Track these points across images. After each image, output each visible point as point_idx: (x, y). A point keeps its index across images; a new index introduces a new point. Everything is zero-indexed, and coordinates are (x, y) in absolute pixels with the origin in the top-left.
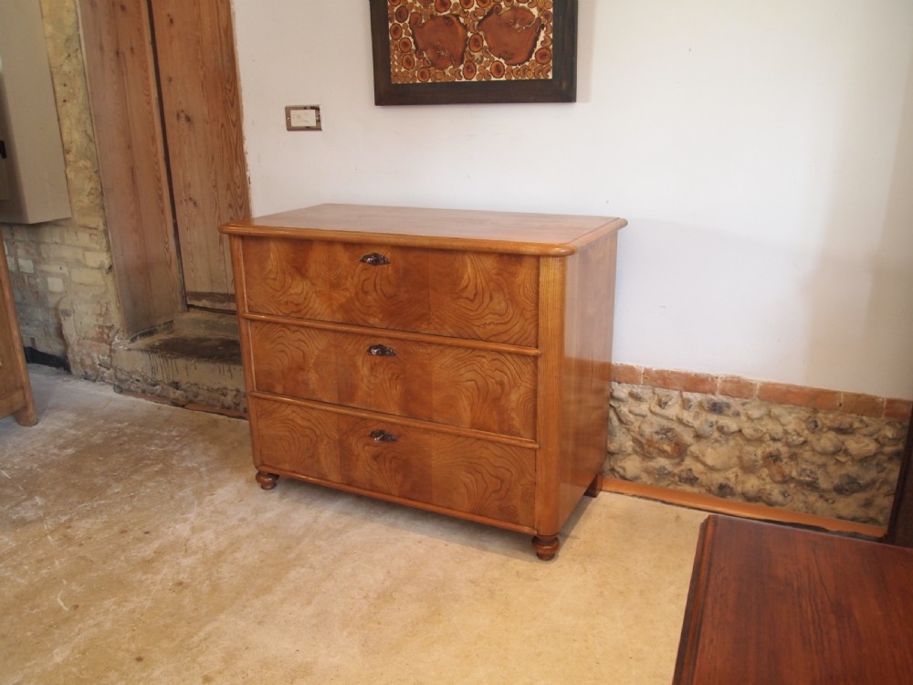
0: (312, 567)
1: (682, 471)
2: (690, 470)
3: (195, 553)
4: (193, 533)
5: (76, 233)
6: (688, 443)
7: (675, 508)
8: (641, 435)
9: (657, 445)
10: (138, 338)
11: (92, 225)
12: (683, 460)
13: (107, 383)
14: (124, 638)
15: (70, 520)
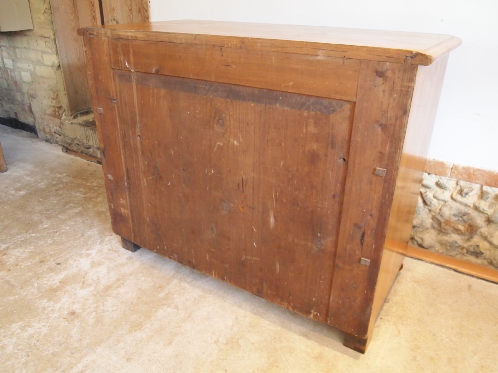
0: (176, 307)
1: (471, 246)
2: (478, 246)
3: (90, 285)
4: (92, 267)
5: (37, 40)
6: (480, 226)
7: (466, 277)
8: (441, 216)
9: (453, 225)
10: (79, 115)
11: (46, 35)
12: (472, 237)
13: (59, 145)
14: (19, 363)
15: (8, 248)
